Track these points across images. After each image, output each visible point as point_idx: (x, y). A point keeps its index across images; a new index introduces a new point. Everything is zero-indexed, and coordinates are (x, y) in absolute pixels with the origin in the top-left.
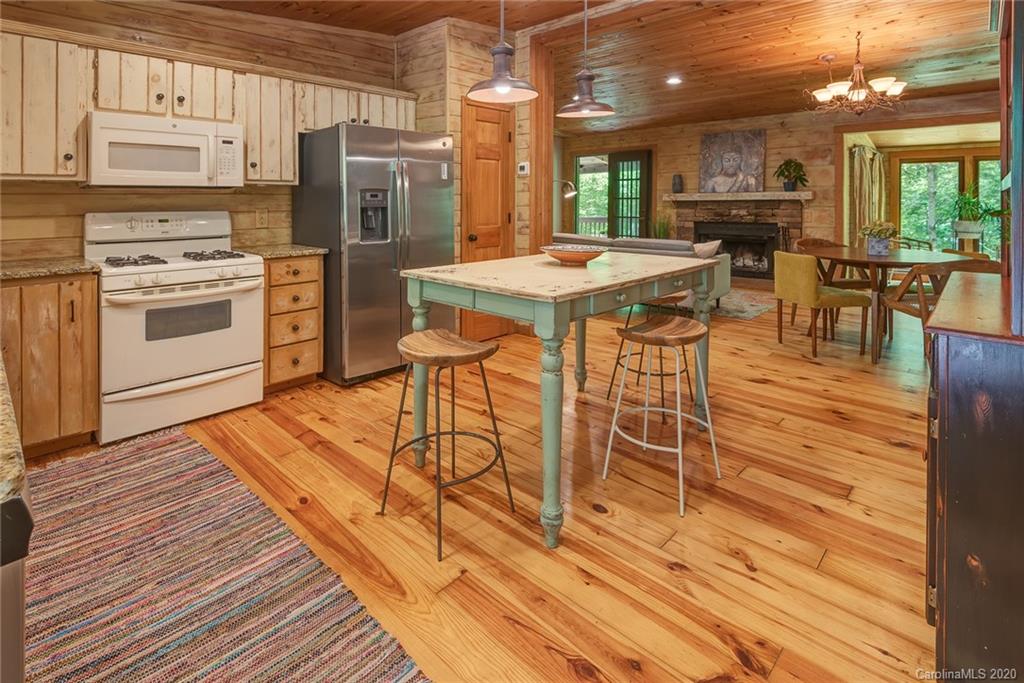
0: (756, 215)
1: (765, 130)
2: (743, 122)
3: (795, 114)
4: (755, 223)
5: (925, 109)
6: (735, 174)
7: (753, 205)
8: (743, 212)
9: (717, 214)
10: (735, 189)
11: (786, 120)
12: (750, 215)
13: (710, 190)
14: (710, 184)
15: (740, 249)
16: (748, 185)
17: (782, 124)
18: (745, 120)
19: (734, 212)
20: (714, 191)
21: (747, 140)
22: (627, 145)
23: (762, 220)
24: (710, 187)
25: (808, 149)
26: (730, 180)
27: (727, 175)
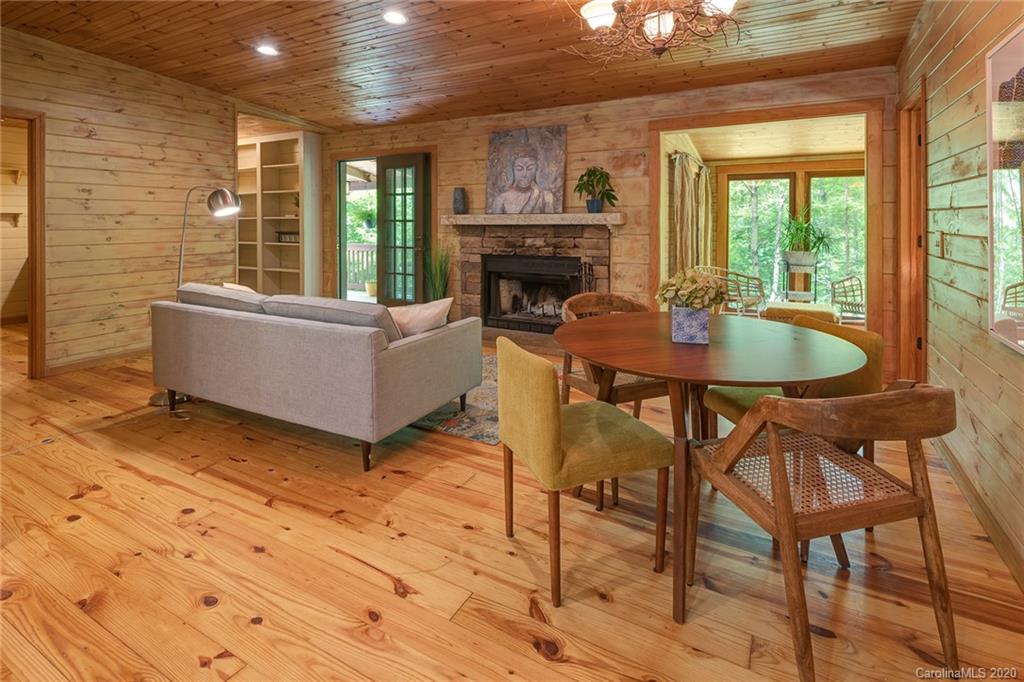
0: (556, 246)
1: (566, 126)
2: (537, 115)
3: (602, 104)
4: (554, 257)
5: (759, 96)
6: (528, 189)
7: (550, 232)
8: (539, 242)
9: (509, 245)
10: (529, 208)
11: (591, 113)
12: (548, 245)
13: (498, 211)
14: (499, 201)
15: (542, 291)
16: (544, 204)
17: (587, 116)
18: (542, 112)
19: (529, 241)
20: (504, 212)
21: (543, 139)
22: (400, 146)
23: (562, 253)
24: (500, 206)
25: (618, 153)
26: (523, 197)
27: (519, 189)
